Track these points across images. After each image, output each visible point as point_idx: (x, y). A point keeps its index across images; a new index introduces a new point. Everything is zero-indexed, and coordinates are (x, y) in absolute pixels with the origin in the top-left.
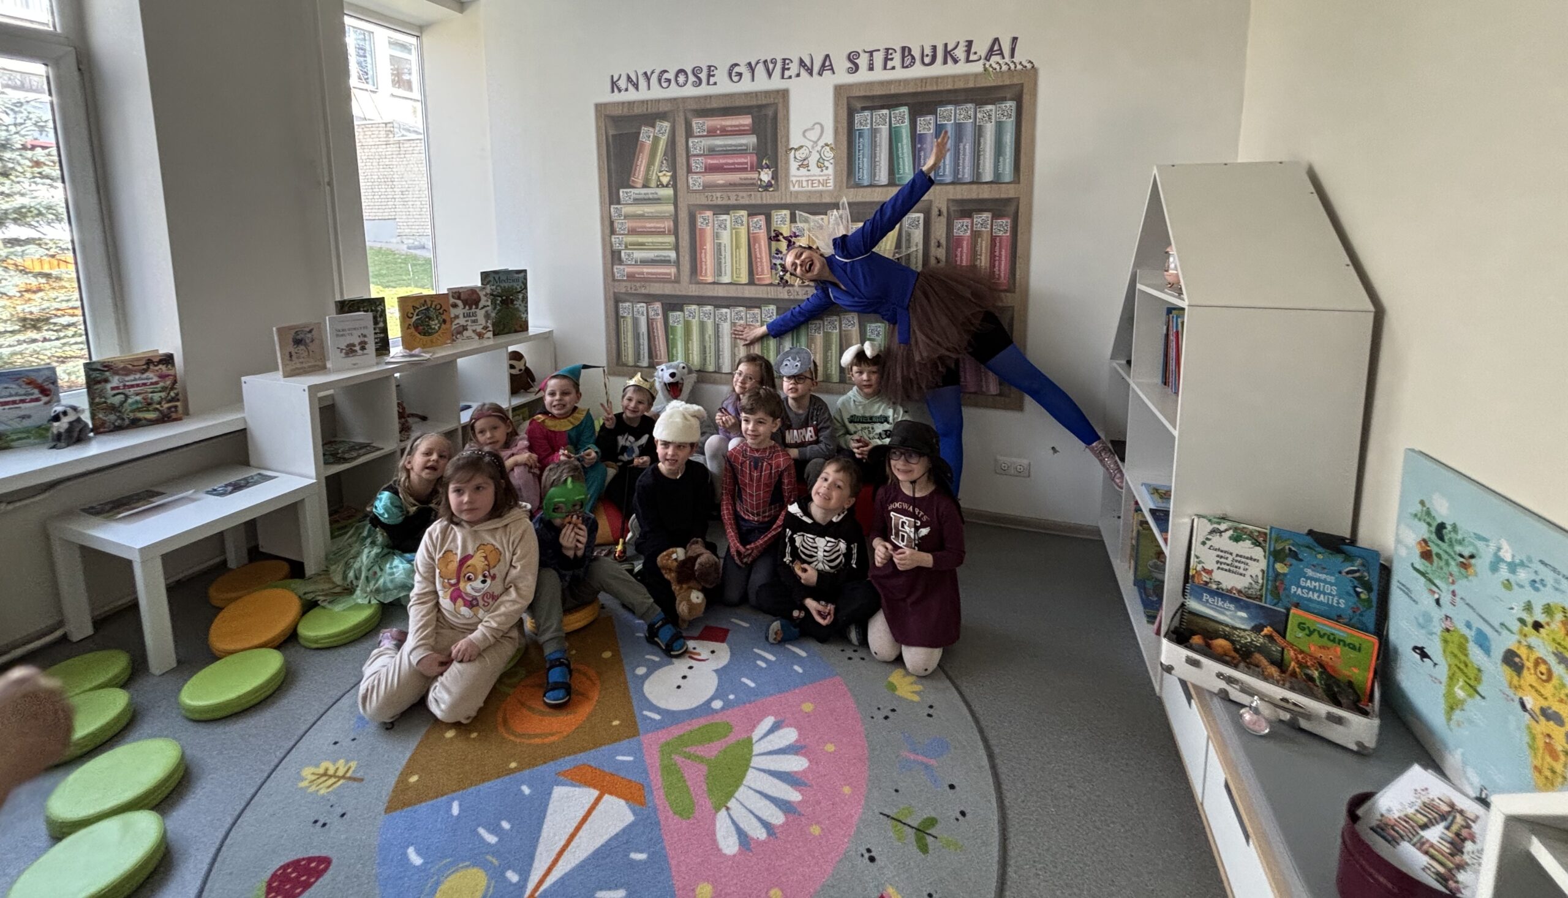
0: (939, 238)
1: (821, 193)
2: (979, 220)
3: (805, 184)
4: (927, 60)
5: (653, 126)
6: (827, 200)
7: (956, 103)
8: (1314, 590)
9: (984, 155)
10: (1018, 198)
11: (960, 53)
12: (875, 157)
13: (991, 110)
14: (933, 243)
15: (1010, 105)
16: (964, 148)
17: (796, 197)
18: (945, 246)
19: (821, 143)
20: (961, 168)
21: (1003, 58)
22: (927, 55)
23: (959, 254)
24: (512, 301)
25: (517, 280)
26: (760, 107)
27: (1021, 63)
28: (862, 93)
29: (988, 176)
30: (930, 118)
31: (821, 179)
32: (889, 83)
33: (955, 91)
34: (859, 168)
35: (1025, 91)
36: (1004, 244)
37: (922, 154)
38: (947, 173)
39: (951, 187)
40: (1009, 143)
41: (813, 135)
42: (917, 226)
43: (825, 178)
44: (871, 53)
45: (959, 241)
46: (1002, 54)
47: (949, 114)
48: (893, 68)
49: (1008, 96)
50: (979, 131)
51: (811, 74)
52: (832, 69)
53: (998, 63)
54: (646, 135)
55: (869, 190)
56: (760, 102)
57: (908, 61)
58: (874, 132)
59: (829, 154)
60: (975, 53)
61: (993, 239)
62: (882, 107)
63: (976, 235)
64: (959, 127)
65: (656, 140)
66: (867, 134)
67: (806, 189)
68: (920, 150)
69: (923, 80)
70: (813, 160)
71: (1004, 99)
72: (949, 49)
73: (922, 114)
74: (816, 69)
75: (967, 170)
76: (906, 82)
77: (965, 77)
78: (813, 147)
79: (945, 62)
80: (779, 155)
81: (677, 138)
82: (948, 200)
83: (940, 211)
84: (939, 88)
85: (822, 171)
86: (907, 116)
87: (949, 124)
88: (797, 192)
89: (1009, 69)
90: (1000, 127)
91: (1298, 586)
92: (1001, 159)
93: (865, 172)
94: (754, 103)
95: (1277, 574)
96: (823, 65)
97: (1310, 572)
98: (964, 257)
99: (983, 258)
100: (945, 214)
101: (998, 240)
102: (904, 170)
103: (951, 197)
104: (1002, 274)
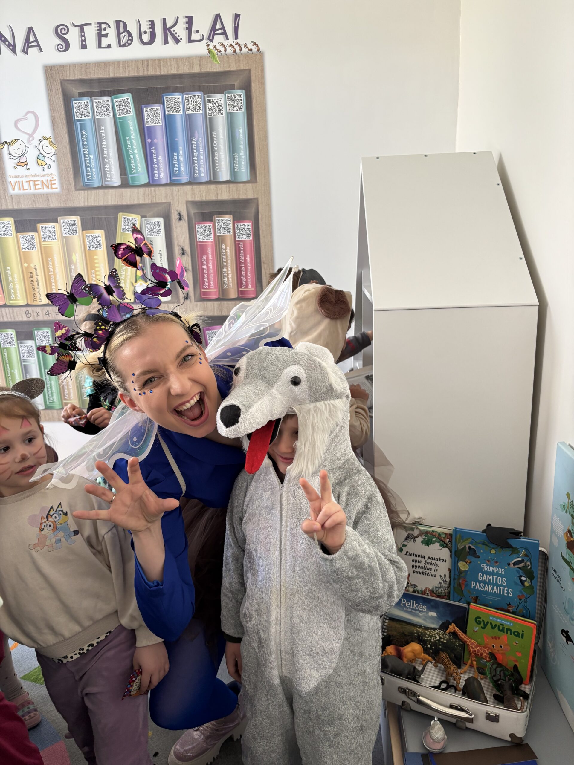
0: (182, 245)
1: (47, 196)
3: (26, 186)
4: (146, 38)
6: (54, 204)
7: (183, 90)
8: (489, 583)
9: (219, 151)
10: (257, 199)
11: (180, 30)
12: (103, 154)
13: (220, 100)
14: (177, 251)
15: (239, 94)
16: (197, 142)
17: (19, 202)
18: (189, 253)
19: (38, 136)
20: (196, 165)
21: (227, 39)
22: (145, 32)
23: (204, 262)
27: (246, 45)
28: (78, 77)
29: (224, 175)
30: (157, 107)
31: (44, 179)
32: (106, 64)
33: (180, 77)
34: (86, 167)
35: (253, 78)
36: (248, 249)
37: (154, 149)
38: (183, 171)
39: (188, 187)
40: (241, 136)
41: (28, 125)
42: (159, 232)
43: (49, 178)
44: (82, 27)
45: (202, 248)
46: (225, 33)
47: (177, 104)
48: (109, 46)
49: (236, 84)
50: (210, 124)
51: (14, 51)
52: (38, 46)
53: (222, 44)
55: (101, 191)
57: (124, 38)
58: (97, 124)
59: (49, 150)
60: (197, 32)
61: (237, 244)
62: (103, 94)
63: (219, 240)
64: (189, 119)
66: (89, 126)
67: (28, 191)
68: (151, 145)
69: (144, 62)
70: (31, 156)
71: (232, 87)
72: (168, 26)
73: (149, 103)
74: (19, 45)
75: (203, 168)
76: (126, 63)
77: (189, 59)
78: (29, 141)
79: (166, 42)
82: (187, 202)
83: (180, 214)
84: (162, 73)
85: (44, 170)
86: (131, 105)
87: (178, 116)
88: (18, 196)
89: (235, 51)
90: (231, 118)
91: (477, 581)
92: (237, 156)
93: (94, 170)
95: (461, 572)
96: (27, 41)
97: (485, 567)
98: (211, 265)
99: (229, 264)
100: (185, 217)
101: (242, 244)
102: (137, 169)
103: (190, 199)
104: (249, 282)
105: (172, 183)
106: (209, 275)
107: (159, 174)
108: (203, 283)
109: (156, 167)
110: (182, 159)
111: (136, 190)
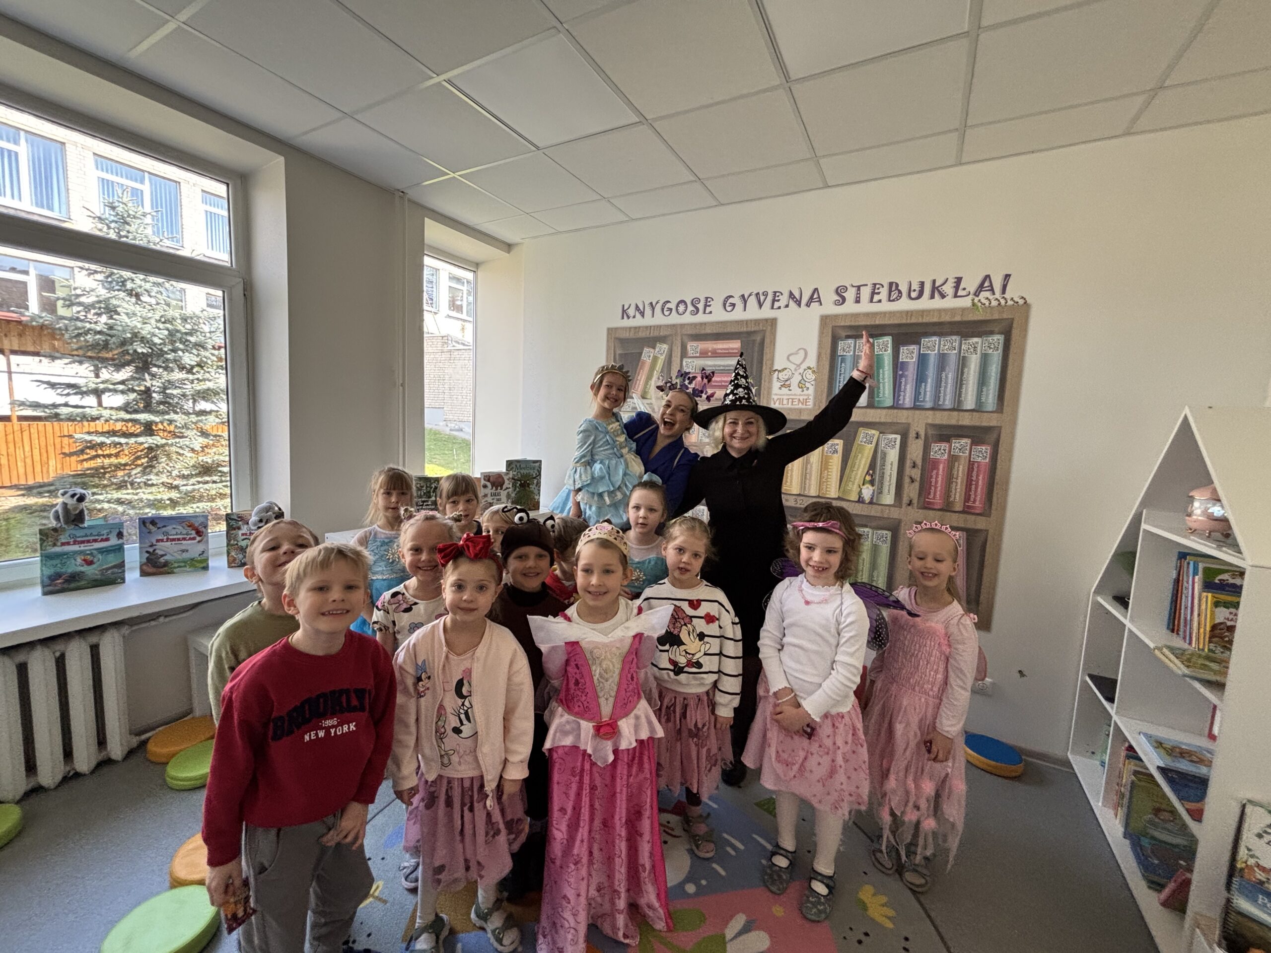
0: (914, 459)
1: (801, 411)
2: (957, 445)
3: (785, 402)
4: (914, 295)
5: (654, 348)
7: (941, 334)
9: (967, 384)
10: (1000, 427)
13: (977, 343)
14: (908, 463)
15: (998, 338)
16: (947, 377)
18: (920, 467)
19: (804, 366)
20: (942, 395)
21: (994, 294)
22: (914, 290)
23: (934, 476)
24: (529, 484)
25: (534, 468)
26: (749, 333)
27: (1012, 299)
28: (847, 323)
29: (969, 403)
30: (914, 348)
31: (801, 398)
32: (875, 314)
33: (941, 324)
35: (1015, 325)
36: (983, 469)
37: (903, 380)
38: (927, 399)
39: (931, 412)
40: (993, 374)
41: (797, 359)
42: (894, 447)
43: (805, 397)
44: (859, 287)
45: (935, 464)
46: (992, 290)
47: (933, 345)
48: (880, 301)
49: (996, 330)
50: (963, 362)
51: (799, 305)
52: (820, 301)
53: (987, 298)
54: (647, 354)
56: (749, 329)
57: (894, 295)
59: (810, 376)
60: (964, 289)
61: (971, 465)
63: (953, 459)
65: (655, 359)
66: (848, 360)
68: (901, 376)
69: (908, 313)
70: (795, 381)
71: (992, 333)
72: (937, 285)
73: (906, 344)
74: (804, 301)
75: (948, 397)
76: (892, 314)
77: (953, 311)
78: (796, 370)
79: (932, 297)
80: (763, 375)
81: (674, 359)
82: (927, 424)
83: (918, 434)
84: (924, 321)
85: (803, 391)
86: (890, 345)
87: (933, 354)
89: (999, 304)
90: (985, 360)
92: (985, 389)
94: (744, 329)
96: (811, 298)
98: (940, 479)
99: (959, 481)
100: (923, 437)
101: (976, 464)
102: (884, 393)
103: (930, 421)
104: (978, 498)
105: (915, 408)
106: (936, 488)
107: (904, 399)
108: (929, 494)
109: (902, 394)
110: (928, 389)
111: (879, 411)
